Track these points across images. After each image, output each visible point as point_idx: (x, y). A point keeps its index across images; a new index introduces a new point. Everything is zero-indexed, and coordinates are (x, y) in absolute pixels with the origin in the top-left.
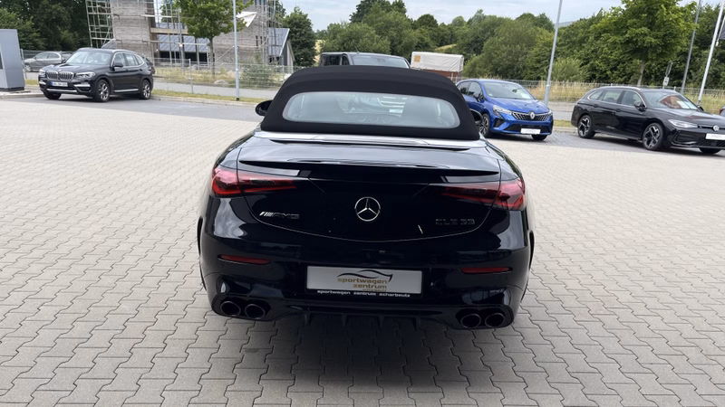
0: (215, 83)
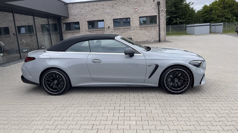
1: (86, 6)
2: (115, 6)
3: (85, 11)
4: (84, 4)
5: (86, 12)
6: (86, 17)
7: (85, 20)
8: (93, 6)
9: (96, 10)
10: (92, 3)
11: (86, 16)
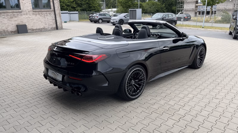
0: (210, 22)
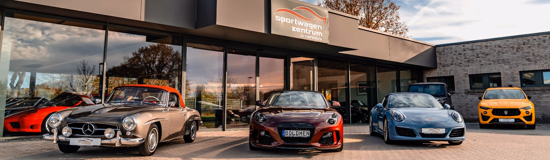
1: (467, 49)
2: (522, 48)
3: (466, 58)
4: (464, 46)
5: (467, 60)
6: (466, 68)
7: (464, 73)
8: (480, 49)
9: (487, 55)
10: (479, 44)
11: (466, 66)
